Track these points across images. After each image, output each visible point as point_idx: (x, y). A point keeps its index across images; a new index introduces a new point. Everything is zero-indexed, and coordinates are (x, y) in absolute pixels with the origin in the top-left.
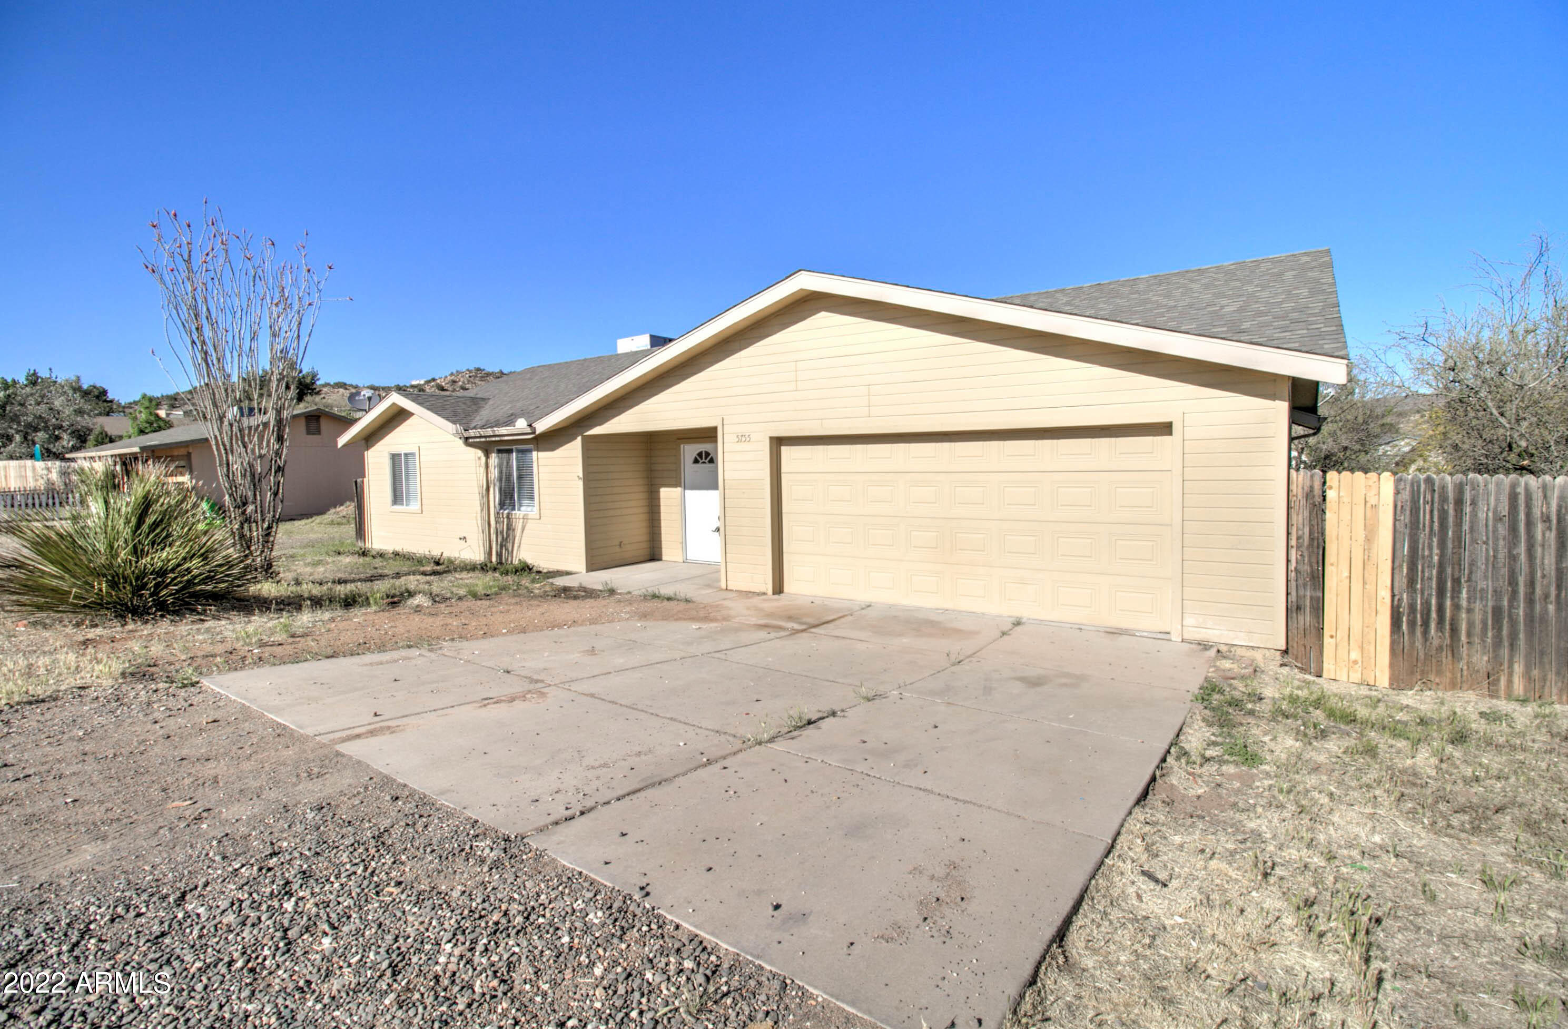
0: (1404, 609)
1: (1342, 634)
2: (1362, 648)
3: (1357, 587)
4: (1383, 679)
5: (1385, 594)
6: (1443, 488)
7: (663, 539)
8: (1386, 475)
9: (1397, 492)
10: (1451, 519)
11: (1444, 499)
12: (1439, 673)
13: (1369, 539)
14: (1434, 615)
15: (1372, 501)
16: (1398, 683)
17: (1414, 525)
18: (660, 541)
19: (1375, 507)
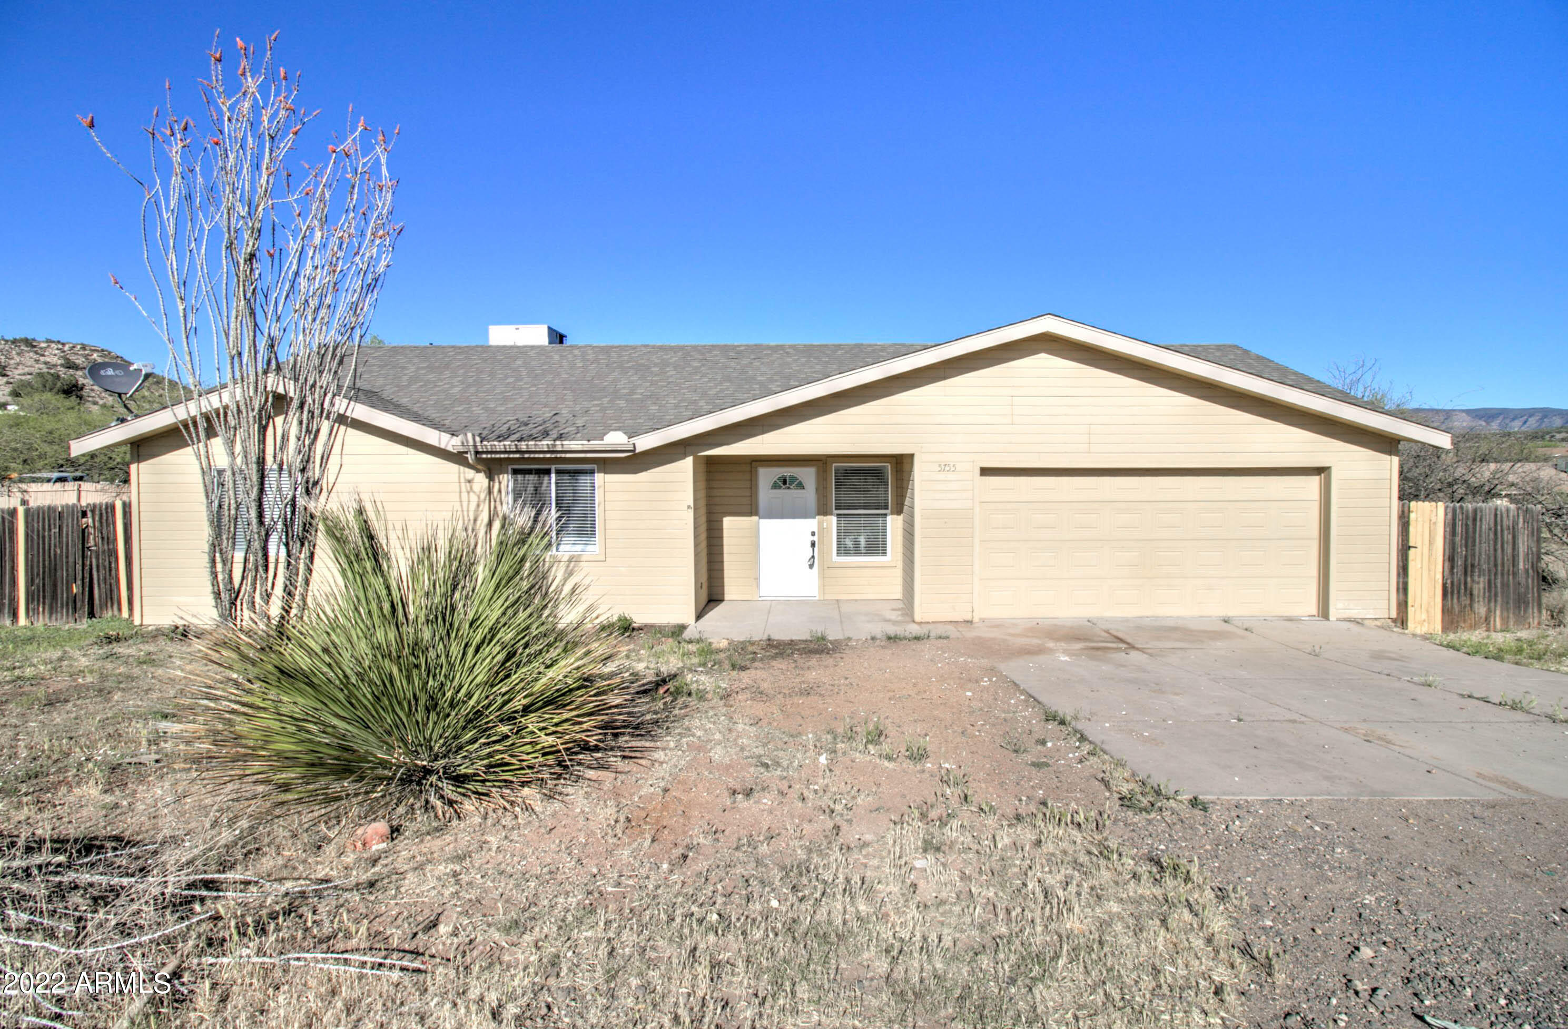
0: (1449, 585)
1: (1417, 605)
2: (1428, 612)
3: (1425, 573)
4: (1438, 627)
5: (1439, 577)
6: (1467, 511)
7: (726, 575)
8: (1440, 504)
9: (1446, 514)
10: (1471, 530)
11: (1467, 518)
12: (1465, 621)
13: (1431, 543)
14: (1463, 587)
15: (1434, 519)
16: (1445, 629)
17: (1454, 533)
18: (722, 578)
19: (1435, 523)
